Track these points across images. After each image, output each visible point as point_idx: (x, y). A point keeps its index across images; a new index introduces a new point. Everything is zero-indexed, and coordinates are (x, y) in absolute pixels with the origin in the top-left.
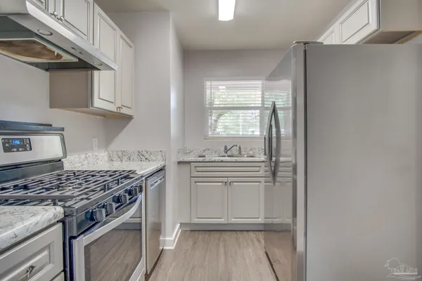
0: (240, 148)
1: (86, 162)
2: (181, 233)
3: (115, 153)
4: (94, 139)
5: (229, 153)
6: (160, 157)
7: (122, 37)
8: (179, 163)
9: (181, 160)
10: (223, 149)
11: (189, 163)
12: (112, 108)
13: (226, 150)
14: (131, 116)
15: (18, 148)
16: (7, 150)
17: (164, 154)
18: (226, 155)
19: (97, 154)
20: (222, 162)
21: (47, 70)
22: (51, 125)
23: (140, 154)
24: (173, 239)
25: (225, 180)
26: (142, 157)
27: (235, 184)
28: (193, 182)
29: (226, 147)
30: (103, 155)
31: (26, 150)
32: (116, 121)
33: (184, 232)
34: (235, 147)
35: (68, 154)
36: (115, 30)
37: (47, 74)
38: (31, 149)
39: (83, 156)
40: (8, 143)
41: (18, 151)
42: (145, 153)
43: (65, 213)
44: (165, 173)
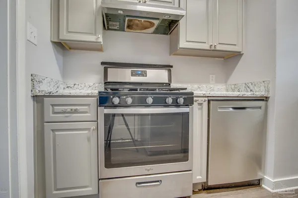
3: (230, 86)
4: (211, 76)
6: (262, 89)
15: (139, 75)
23: (246, 86)
24: (274, 181)
26: (248, 89)
31: (143, 76)
38: (146, 76)
40: (135, 72)
42: (250, 85)
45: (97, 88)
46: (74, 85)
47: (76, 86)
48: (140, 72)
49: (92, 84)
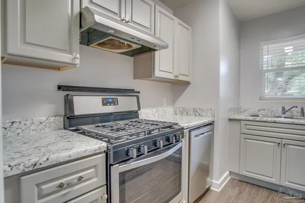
0: (302, 109)
1: (157, 114)
2: (230, 180)
3: (178, 109)
4: (164, 99)
5: (288, 114)
6: (209, 114)
7: (179, 24)
8: (230, 120)
9: (232, 117)
10: (280, 110)
11: (239, 120)
12: (171, 77)
13: (284, 111)
14: (189, 82)
15: (110, 103)
16: (104, 104)
17: (213, 112)
18: (283, 116)
19: (165, 109)
20: (275, 122)
21: (132, 56)
22: (134, 90)
23: (195, 111)
24: (219, 183)
25: (279, 141)
26: (196, 113)
27: (290, 146)
28: (242, 139)
29: (283, 108)
30: (170, 110)
31: (115, 105)
32: (178, 86)
33: (232, 180)
34: (294, 109)
35: (141, 108)
36: (173, 20)
37: (132, 58)
38: (118, 104)
39: (155, 110)
40: (105, 100)
41: (110, 105)
42: (198, 110)
43: (107, 147)
44: (214, 127)
45: (52, 124)
46: (12, 123)
47: (15, 125)
48: (111, 100)
49: (44, 119)
